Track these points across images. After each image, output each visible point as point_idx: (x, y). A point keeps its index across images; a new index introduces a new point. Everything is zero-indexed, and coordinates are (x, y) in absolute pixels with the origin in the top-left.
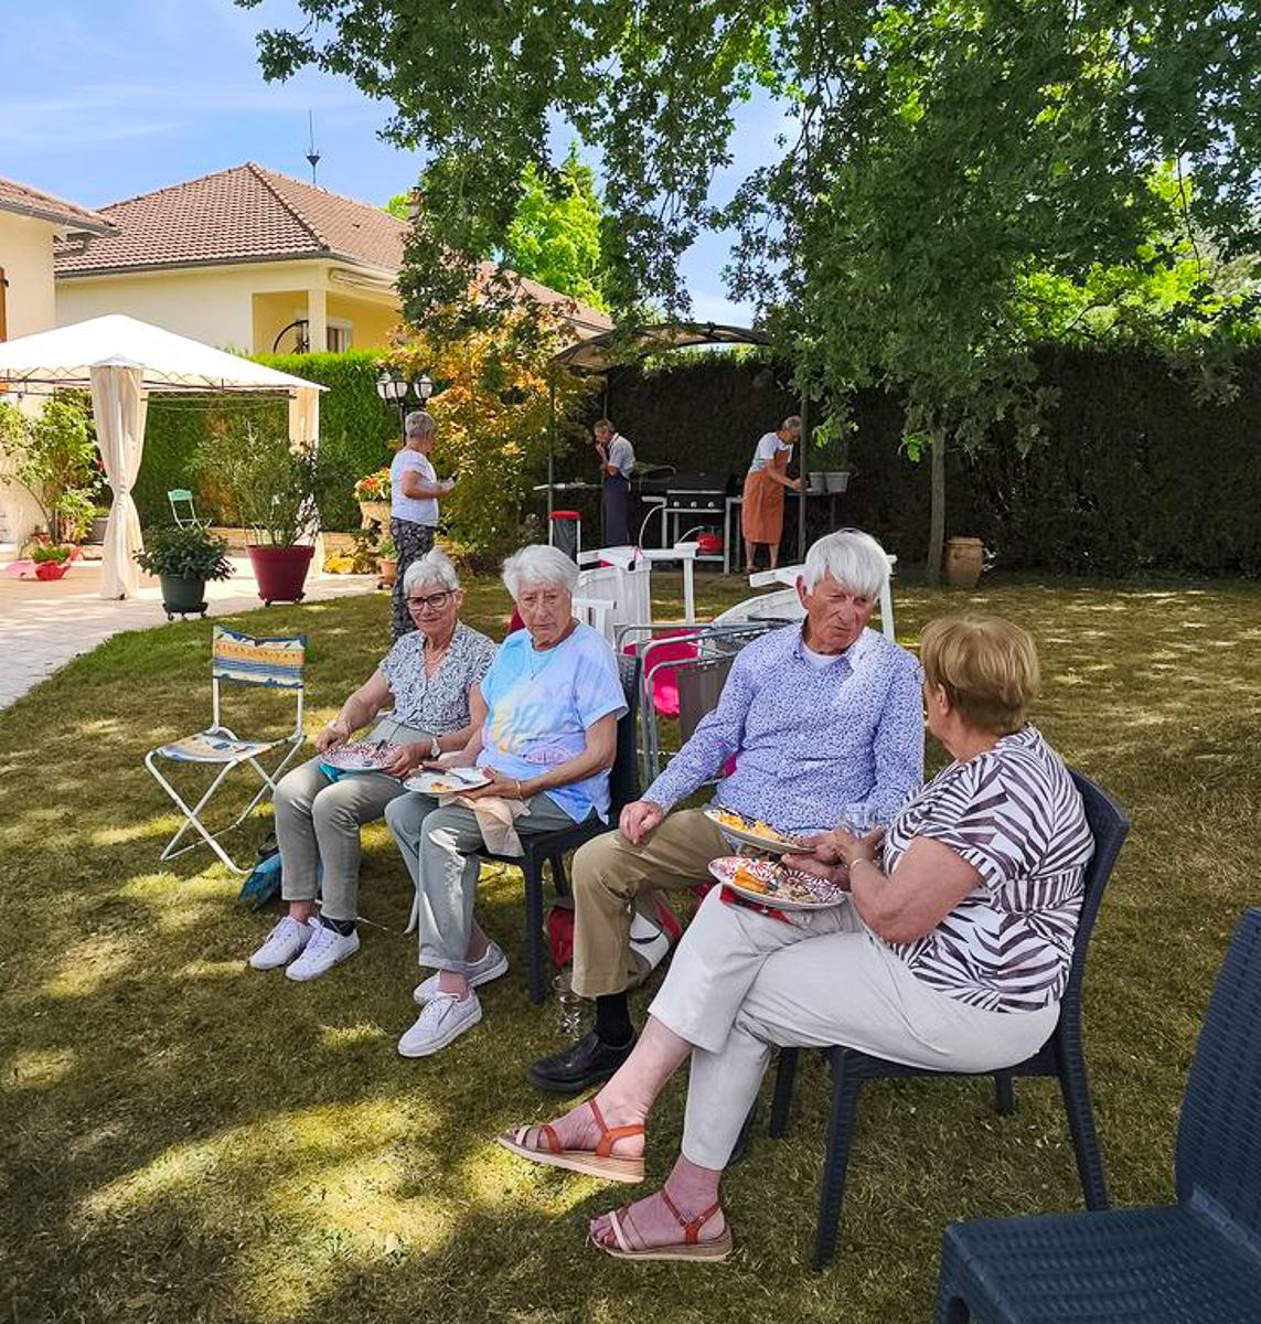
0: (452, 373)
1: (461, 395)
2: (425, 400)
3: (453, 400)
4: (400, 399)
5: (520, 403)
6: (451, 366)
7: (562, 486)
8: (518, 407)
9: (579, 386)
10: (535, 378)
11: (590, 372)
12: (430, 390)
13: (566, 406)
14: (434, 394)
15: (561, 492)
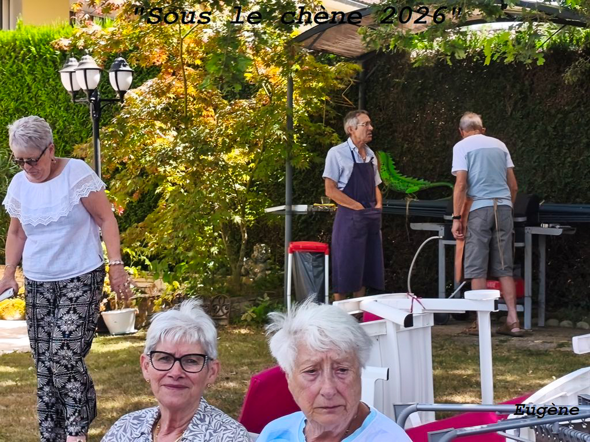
0: (159, 57)
1: (170, 86)
2: (123, 93)
3: (159, 93)
4: (91, 92)
5: (247, 97)
6: (156, 50)
7: (302, 208)
8: (244, 103)
9: (324, 76)
10: (268, 65)
11: (338, 58)
12: (130, 79)
13: (308, 103)
14: (134, 86)
15: (301, 215)
